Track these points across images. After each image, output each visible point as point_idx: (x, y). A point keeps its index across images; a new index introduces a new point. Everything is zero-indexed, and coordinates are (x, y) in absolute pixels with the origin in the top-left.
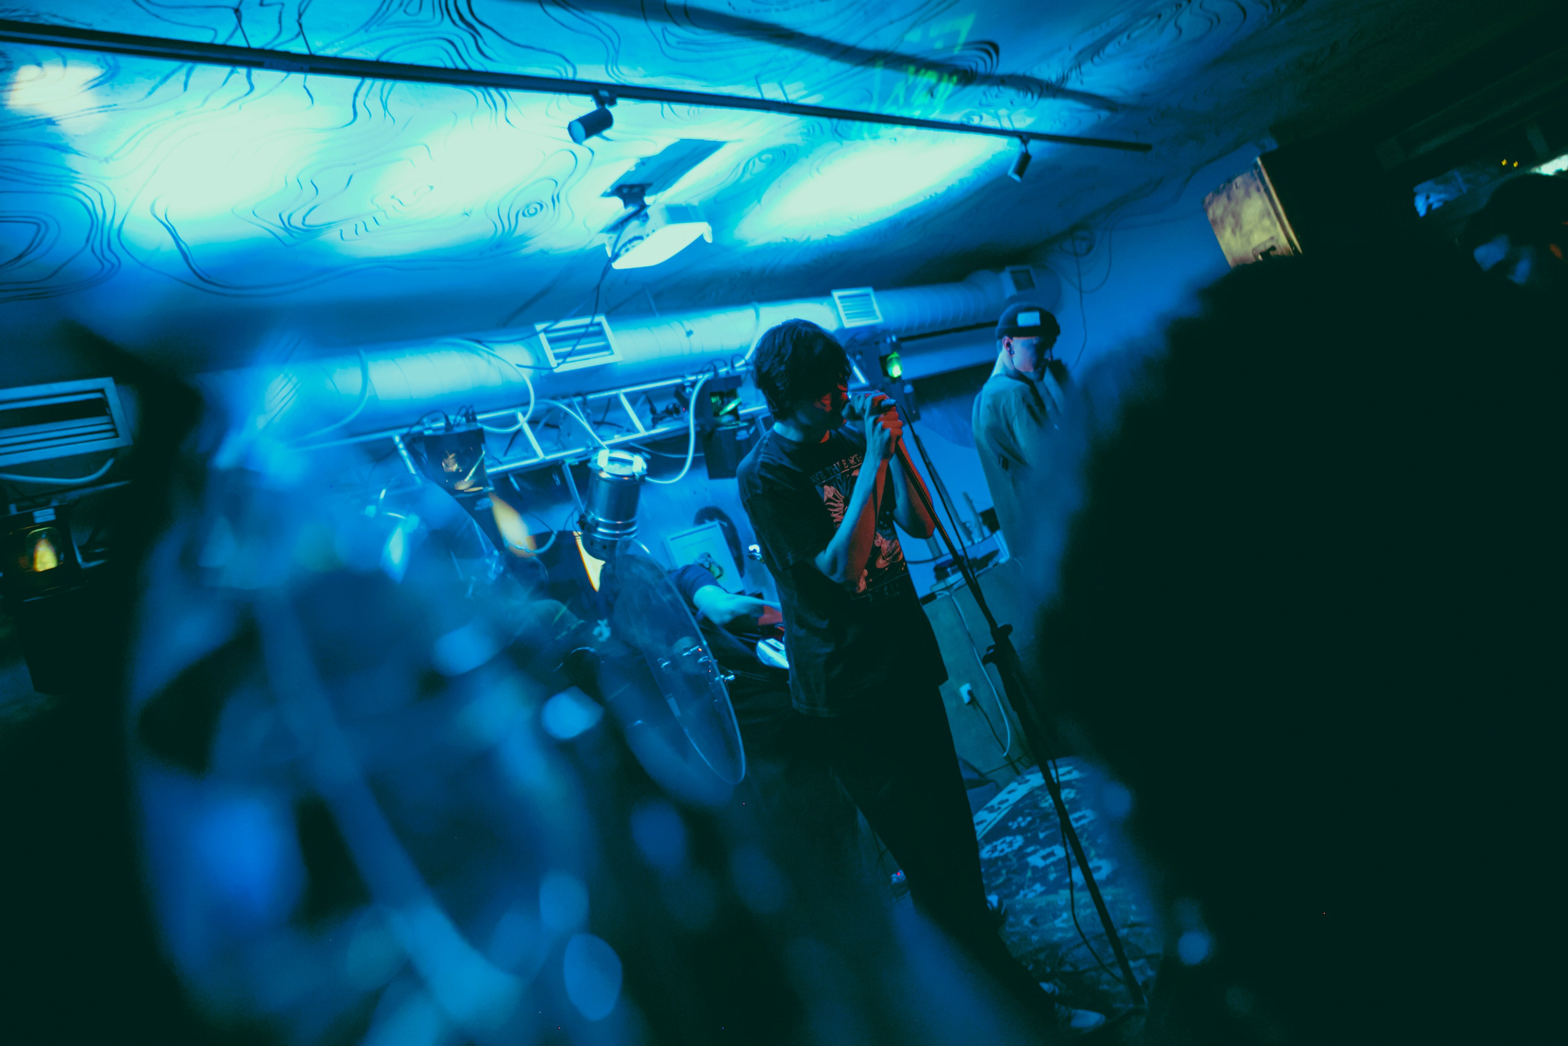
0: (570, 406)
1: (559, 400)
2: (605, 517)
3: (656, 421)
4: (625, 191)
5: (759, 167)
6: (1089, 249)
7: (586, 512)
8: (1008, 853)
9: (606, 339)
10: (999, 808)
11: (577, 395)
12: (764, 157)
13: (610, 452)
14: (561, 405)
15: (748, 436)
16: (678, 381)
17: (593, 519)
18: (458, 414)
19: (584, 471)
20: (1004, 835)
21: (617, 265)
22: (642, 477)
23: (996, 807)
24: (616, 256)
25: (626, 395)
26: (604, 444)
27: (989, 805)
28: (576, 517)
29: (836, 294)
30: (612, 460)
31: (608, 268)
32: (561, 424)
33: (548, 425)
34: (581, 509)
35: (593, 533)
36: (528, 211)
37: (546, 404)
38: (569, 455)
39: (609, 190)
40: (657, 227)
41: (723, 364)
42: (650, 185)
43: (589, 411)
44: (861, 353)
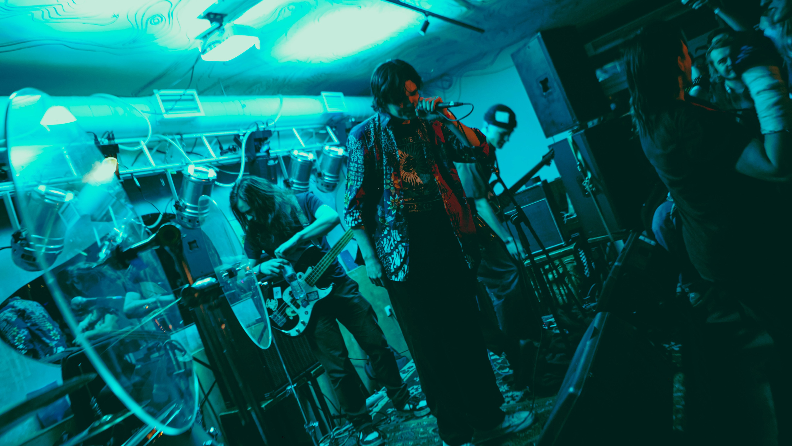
0: (173, 139)
1: (166, 136)
2: (192, 203)
3: (223, 153)
4: (212, 16)
5: (287, 13)
6: (450, 86)
7: (180, 199)
8: (416, 394)
9: (196, 103)
10: (408, 371)
11: (178, 134)
12: (291, 7)
13: (195, 167)
14: (168, 139)
15: (274, 164)
16: (236, 132)
17: (183, 204)
18: (103, 137)
19: (179, 177)
20: (413, 385)
21: (205, 58)
22: (214, 180)
23: (407, 370)
24: (204, 51)
25: (207, 137)
26: (192, 162)
27: (403, 369)
28: (173, 203)
29: (324, 94)
30: (196, 171)
31: (198, 58)
32: (167, 150)
33: (158, 151)
34: (176, 198)
35: (183, 212)
36: (154, 21)
37: (159, 137)
38: (171, 168)
39: (203, 15)
40: (229, 36)
41: (262, 123)
42: (226, 15)
43: (184, 144)
44: (335, 127)
